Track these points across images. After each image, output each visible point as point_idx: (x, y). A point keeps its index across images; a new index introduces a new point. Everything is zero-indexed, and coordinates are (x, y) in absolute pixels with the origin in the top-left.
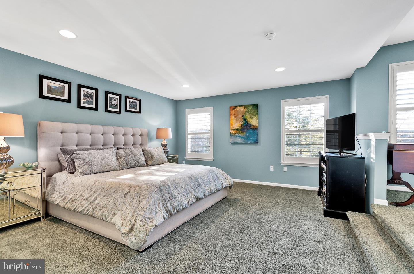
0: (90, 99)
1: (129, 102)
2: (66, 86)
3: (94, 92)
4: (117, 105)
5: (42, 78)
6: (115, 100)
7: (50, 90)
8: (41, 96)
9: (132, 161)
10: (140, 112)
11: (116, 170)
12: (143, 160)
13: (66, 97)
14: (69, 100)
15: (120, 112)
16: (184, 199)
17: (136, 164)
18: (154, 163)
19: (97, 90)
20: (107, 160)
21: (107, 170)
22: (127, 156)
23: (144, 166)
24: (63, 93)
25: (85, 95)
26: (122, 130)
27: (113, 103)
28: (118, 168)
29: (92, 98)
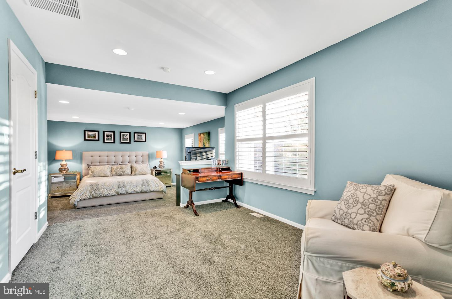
0: (110, 138)
1: (137, 136)
2: (97, 133)
3: (113, 133)
4: (128, 138)
5: (85, 131)
6: (126, 136)
7: (89, 136)
8: (85, 139)
9: (119, 172)
10: (145, 141)
11: (109, 176)
12: (129, 171)
13: (97, 139)
14: (98, 140)
15: (130, 143)
16: (105, 191)
17: (122, 174)
18: (136, 174)
19: (114, 132)
20: (103, 171)
21: (103, 176)
22: (117, 169)
23: (128, 175)
24: (95, 137)
25: (107, 136)
26: (128, 153)
27: (125, 138)
28: (110, 175)
29: (112, 137)
